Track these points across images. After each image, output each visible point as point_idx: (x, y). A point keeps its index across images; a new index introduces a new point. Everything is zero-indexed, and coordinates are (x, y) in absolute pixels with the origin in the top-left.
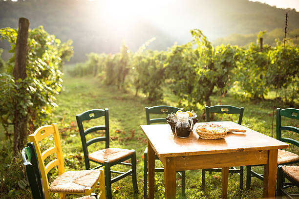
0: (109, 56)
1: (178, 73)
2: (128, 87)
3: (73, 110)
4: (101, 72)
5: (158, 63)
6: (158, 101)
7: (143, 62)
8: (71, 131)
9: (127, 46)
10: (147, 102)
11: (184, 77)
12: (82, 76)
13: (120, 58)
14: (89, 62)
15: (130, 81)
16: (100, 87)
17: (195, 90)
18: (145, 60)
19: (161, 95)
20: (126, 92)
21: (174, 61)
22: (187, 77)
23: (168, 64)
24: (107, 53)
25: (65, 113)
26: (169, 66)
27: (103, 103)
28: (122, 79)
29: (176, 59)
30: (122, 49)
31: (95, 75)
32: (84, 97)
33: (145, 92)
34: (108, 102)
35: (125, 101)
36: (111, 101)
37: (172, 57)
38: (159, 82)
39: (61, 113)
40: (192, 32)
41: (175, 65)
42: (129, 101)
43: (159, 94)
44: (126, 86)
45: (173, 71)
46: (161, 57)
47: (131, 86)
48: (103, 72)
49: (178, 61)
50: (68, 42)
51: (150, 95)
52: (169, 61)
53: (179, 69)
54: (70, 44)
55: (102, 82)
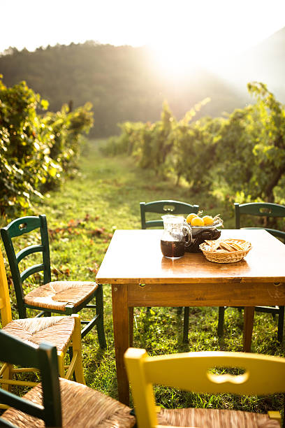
0: (147, 127)
1: (234, 152)
2: (169, 171)
3: (82, 203)
4: (136, 150)
5: (207, 137)
6: (204, 194)
7: (188, 135)
8: (63, 233)
9: (170, 111)
10: (189, 194)
11: (241, 159)
12: (115, 154)
13: (161, 129)
14: (123, 136)
15: (171, 163)
16: (132, 171)
17: (254, 178)
18: (191, 133)
19: (211, 184)
20: (165, 179)
21: (230, 134)
22: (246, 158)
23: (220, 137)
24: (144, 122)
25: (67, 207)
26: (221, 141)
27: (127, 194)
28: (161, 160)
29: (233, 131)
30: (163, 115)
31: (130, 154)
32: (104, 185)
33: (188, 180)
34: (135, 193)
35: (159, 192)
36: (140, 191)
37: (227, 127)
38: (207, 166)
39: (61, 208)
40: (250, 87)
41: (230, 140)
42: (165, 193)
43: (207, 183)
44: (166, 170)
45: (228, 148)
46: (214, 127)
47: (172, 170)
48: (140, 150)
49: (235, 133)
50: (86, 105)
51: (195, 184)
52: (223, 134)
53: (237, 146)
54: (89, 109)
55: (137, 164)
